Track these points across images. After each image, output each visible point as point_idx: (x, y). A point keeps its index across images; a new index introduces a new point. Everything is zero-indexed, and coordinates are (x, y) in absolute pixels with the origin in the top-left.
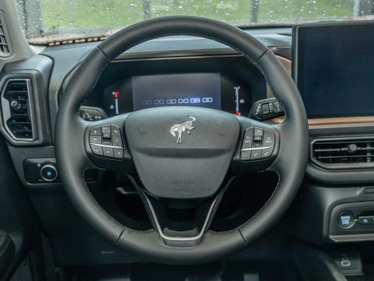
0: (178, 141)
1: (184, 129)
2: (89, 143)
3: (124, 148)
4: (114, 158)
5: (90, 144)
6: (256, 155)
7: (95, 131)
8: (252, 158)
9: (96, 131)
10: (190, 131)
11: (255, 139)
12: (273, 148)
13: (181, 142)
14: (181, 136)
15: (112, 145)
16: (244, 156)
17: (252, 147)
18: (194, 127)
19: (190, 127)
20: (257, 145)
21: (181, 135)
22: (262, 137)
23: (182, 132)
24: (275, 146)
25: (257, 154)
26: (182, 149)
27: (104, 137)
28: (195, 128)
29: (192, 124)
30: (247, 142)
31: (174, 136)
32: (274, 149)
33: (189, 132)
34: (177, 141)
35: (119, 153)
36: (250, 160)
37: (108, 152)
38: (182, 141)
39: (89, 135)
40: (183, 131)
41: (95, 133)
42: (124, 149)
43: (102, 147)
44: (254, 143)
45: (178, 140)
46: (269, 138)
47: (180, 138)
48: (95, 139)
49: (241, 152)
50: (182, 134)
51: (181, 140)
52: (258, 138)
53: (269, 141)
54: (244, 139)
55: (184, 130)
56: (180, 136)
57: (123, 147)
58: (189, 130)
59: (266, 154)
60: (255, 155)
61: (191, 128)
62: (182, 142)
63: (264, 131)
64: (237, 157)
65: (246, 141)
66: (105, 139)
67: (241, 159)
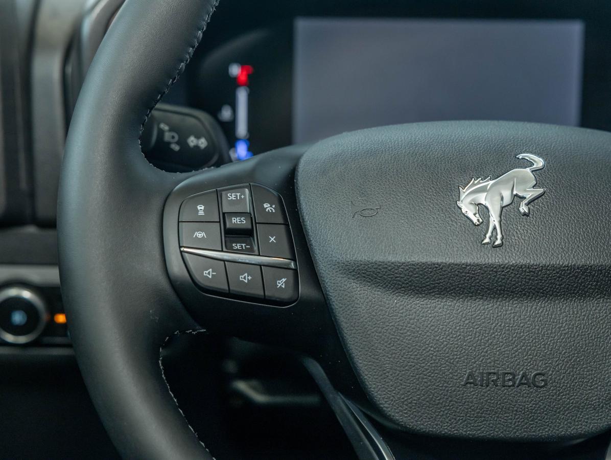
0: (490, 238)
2: (180, 247)
3: (296, 265)
4: (265, 300)
5: (181, 252)
7: (201, 208)
9: (203, 208)
10: (528, 204)
13: (498, 242)
14: (500, 222)
15: (259, 255)
18: (541, 191)
19: (525, 191)
21: (499, 219)
23: (502, 208)
26: (503, 267)
27: (228, 226)
28: (545, 192)
29: (533, 180)
31: (475, 220)
33: (524, 209)
34: (487, 240)
35: (281, 283)
37: (245, 278)
38: (502, 239)
39: (179, 222)
40: (504, 205)
41: (201, 213)
42: (295, 270)
43: (224, 261)
45: (489, 234)
47: (495, 228)
48: (200, 235)
51: (499, 236)
55: (507, 200)
56: (494, 220)
57: (294, 259)
58: (526, 201)
61: (530, 194)
62: (502, 242)
66: (232, 236)
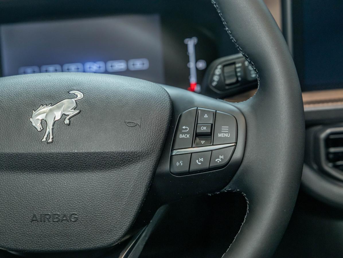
1: (58, 115)
6: (201, 162)
8: (193, 168)
11: (198, 131)
12: (233, 147)
13: (50, 140)
14: (53, 129)
16: (178, 164)
17: (192, 147)
18: (78, 111)
19: (69, 111)
20: (203, 142)
21: (51, 127)
22: (212, 126)
23: (55, 122)
24: (236, 143)
25: (202, 160)
26: (53, 154)
28: (80, 112)
29: (75, 105)
30: (184, 136)
31: (39, 130)
32: (235, 149)
33: (67, 121)
34: (44, 139)
36: (189, 172)
44: (198, 139)
45: (46, 136)
46: (225, 128)
47: (49, 133)
49: (172, 156)
50: (53, 125)
51: (51, 137)
52: (204, 129)
53: (226, 133)
54: (179, 132)
55: (58, 118)
56: (49, 129)
58: (68, 118)
59: (219, 160)
60: (199, 163)
61: (71, 113)
63: (215, 115)
64: (165, 167)
65: (181, 136)
67: (172, 171)
